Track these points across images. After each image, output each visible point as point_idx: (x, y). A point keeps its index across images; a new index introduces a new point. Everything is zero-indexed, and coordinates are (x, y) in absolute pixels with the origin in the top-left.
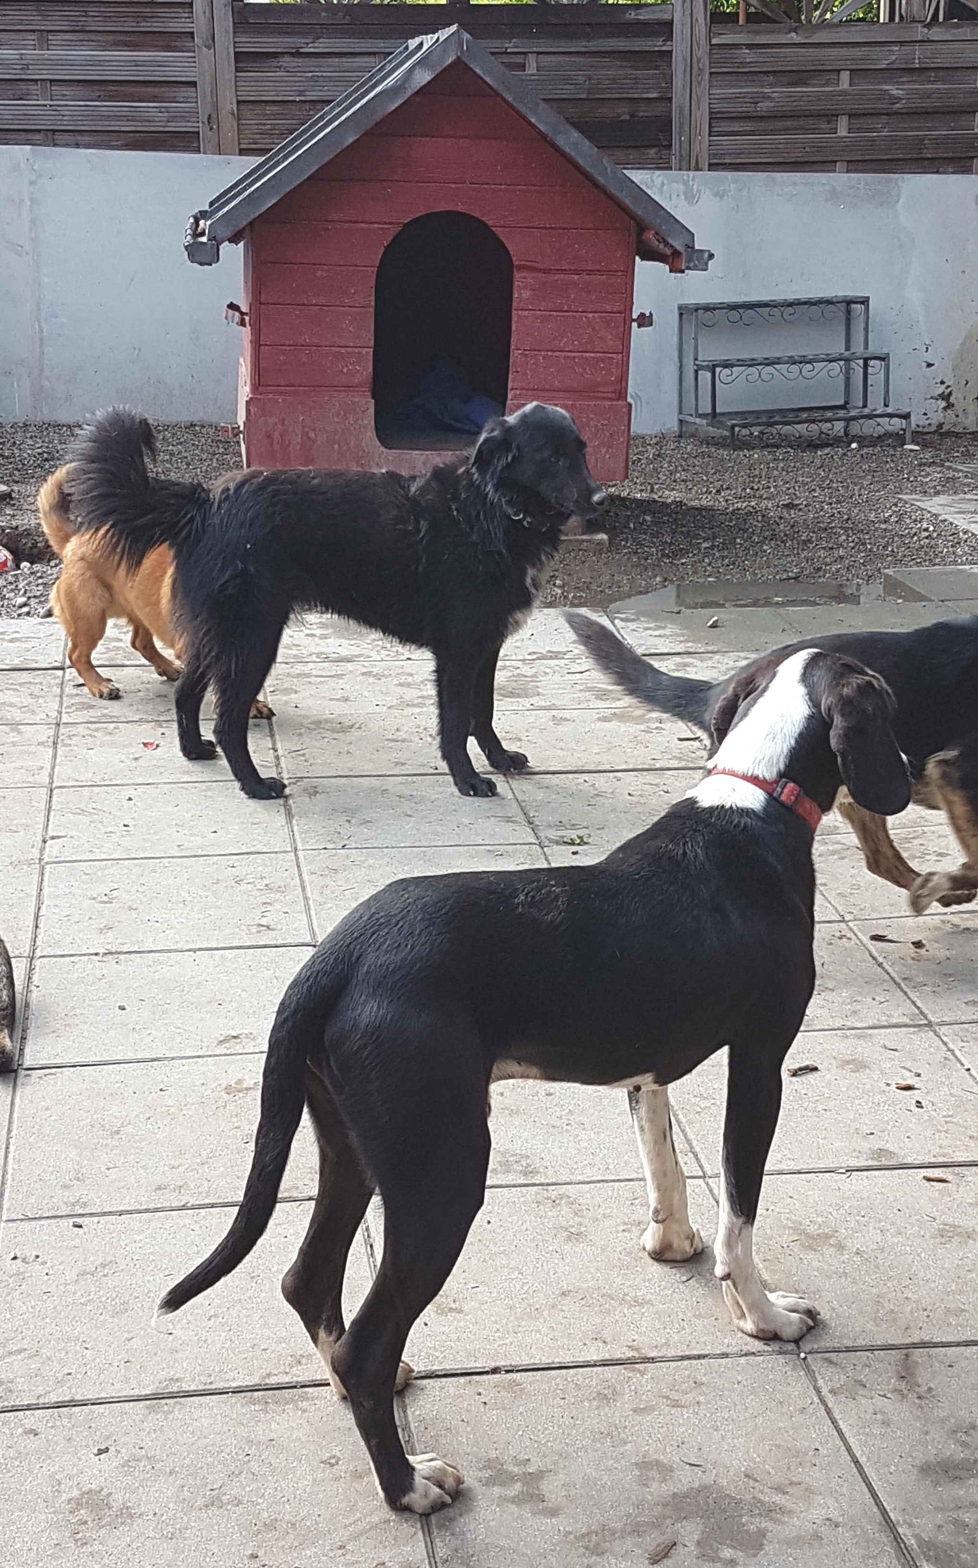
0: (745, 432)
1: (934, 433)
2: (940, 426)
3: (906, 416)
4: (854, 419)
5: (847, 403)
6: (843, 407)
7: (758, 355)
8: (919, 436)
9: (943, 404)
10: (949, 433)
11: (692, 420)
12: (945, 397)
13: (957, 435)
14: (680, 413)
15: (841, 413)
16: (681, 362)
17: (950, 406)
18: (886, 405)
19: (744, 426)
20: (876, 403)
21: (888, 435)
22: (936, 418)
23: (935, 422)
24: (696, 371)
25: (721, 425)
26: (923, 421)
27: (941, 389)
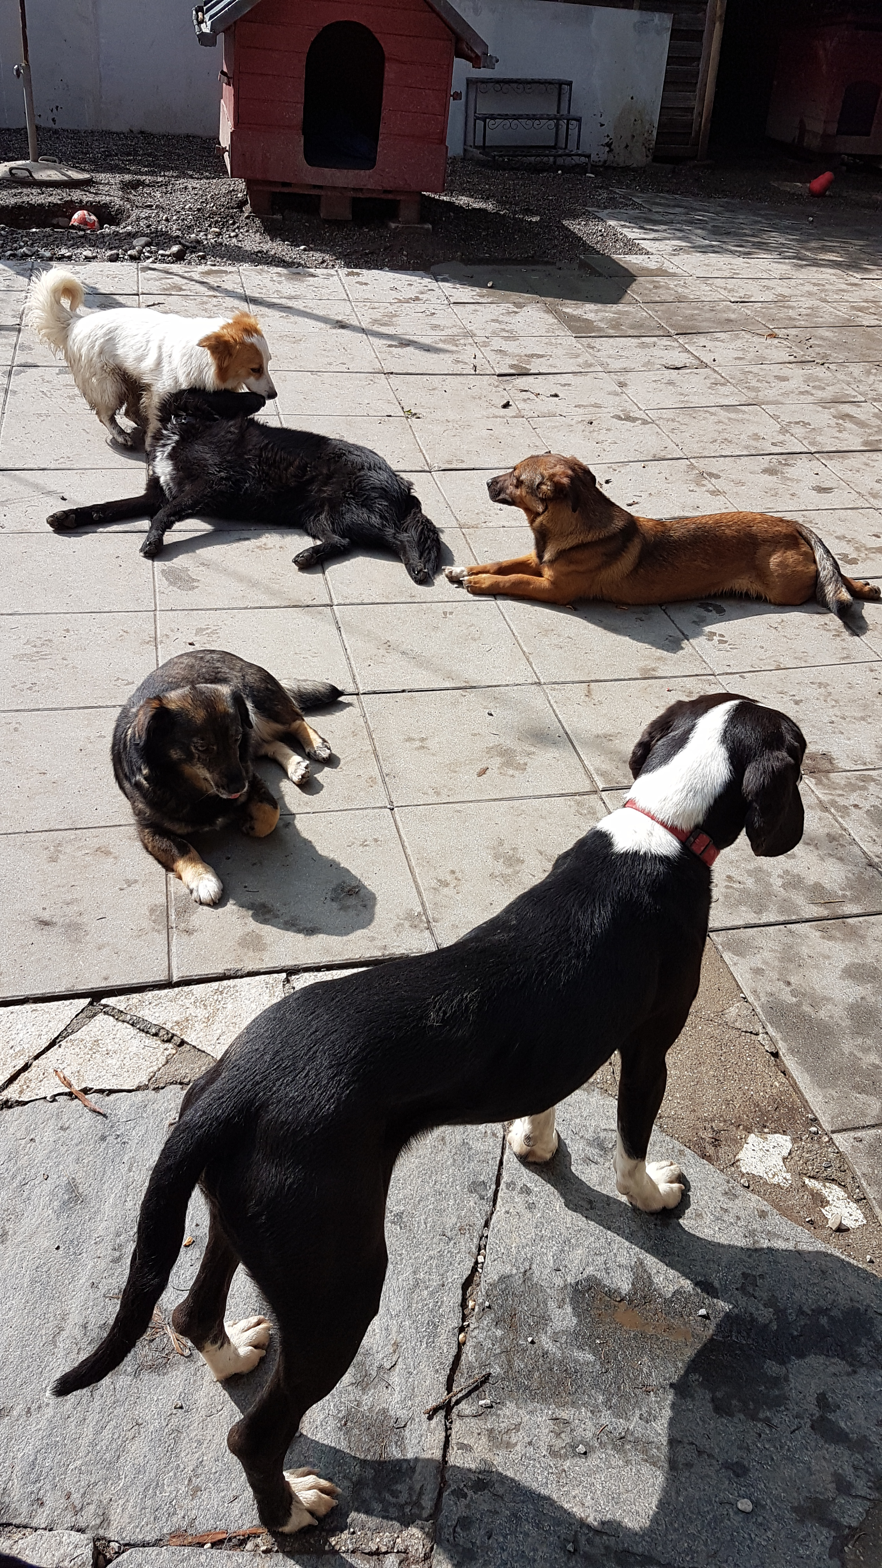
0: (501, 159)
1: (601, 166)
2: (605, 162)
3: (589, 156)
4: (561, 156)
5: (556, 144)
6: (554, 147)
7: (510, 113)
8: (595, 168)
9: (607, 149)
10: (609, 167)
11: (471, 149)
12: (608, 145)
13: (614, 168)
14: (465, 144)
15: (554, 152)
16: (466, 112)
17: (611, 151)
18: (578, 148)
19: (500, 156)
20: (571, 145)
21: (577, 165)
22: (603, 157)
23: (602, 160)
24: (475, 120)
25: (487, 155)
26: (597, 160)
27: (607, 140)
